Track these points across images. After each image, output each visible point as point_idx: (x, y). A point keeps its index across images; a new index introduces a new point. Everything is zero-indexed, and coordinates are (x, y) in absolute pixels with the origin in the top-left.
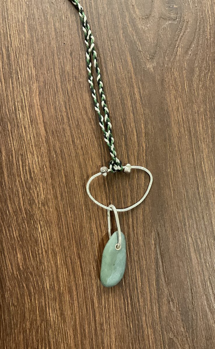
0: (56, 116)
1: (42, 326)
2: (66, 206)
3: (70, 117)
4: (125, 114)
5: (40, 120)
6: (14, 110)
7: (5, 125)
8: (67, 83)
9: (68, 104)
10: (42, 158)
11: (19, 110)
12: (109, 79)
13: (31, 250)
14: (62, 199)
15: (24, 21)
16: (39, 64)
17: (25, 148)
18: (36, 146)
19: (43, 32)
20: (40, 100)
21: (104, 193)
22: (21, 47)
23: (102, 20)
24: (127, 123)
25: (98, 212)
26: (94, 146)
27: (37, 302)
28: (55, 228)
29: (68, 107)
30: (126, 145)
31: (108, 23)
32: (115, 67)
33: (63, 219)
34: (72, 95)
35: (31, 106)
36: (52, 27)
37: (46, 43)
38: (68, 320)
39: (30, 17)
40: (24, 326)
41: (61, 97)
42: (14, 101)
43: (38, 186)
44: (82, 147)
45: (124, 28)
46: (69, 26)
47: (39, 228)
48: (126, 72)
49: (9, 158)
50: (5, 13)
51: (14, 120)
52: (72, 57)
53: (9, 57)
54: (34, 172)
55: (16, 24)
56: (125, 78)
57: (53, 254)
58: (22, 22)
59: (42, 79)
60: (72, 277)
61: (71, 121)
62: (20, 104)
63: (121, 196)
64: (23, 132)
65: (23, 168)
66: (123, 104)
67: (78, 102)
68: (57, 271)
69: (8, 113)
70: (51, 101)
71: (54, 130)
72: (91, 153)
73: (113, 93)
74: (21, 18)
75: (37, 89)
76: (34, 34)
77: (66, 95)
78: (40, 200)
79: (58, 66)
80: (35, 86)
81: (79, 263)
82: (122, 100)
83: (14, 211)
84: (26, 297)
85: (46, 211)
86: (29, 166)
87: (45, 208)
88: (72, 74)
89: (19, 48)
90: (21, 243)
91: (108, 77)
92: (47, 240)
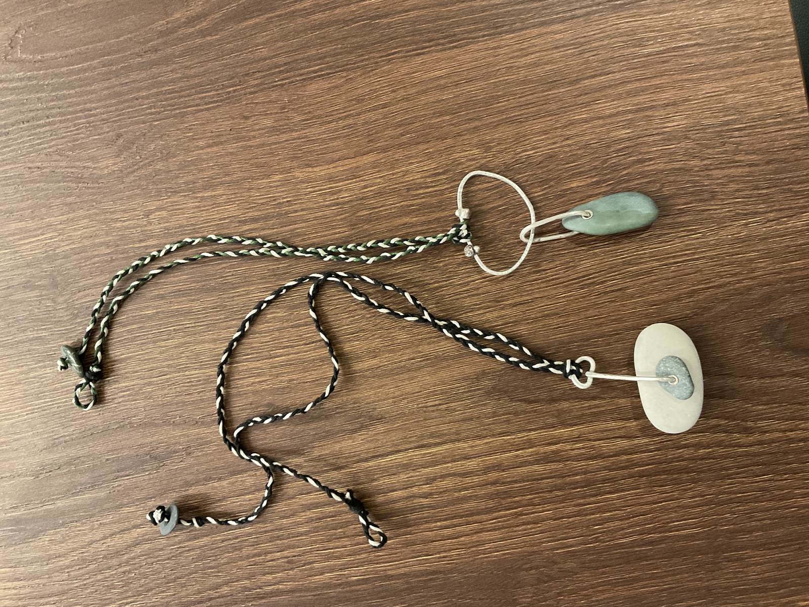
0: (344, 137)
1: (697, 138)
2: (490, 111)
3: (345, 114)
4: (337, 22)
5: (352, 163)
6: (337, 207)
7: (362, 220)
8: (292, 121)
9: (325, 119)
10: (411, 157)
11: (338, 199)
12: (281, 53)
13: (564, 164)
14: (479, 119)
15: (197, 198)
16: (264, 170)
17: (397, 186)
18: (394, 168)
19: (214, 165)
20: (321, 165)
21: (467, 48)
22: (238, 200)
23: (193, 71)
24: (350, 18)
25: (499, 55)
26: (389, 71)
27: (655, 149)
28: (527, 127)
29: (330, 119)
30: (386, 16)
31: (196, 61)
32: (264, 44)
33: (513, 115)
34: (310, 112)
35: (331, 179)
36: (205, 151)
37: (230, 161)
38: (684, 94)
39: (191, 189)
40: (697, 169)
41: (315, 131)
42: (323, 206)
43: (457, 161)
44: (393, 91)
45: (203, 33)
46: (203, 124)
47: (528, 153)
48: (271, 26)
49: (414, 211)
50: (186, 230)
51: (353, 206)
52: (251, 116)
53: (255, 220)
54: (435, 169)
55: (203, 210)
56: (281, 27)
57: (570, 127)
58: (199, 202)
59: (288, 164)
60: (610, 91)
61: (352, 112)
62: (329, 198)
63: (472, 18)
64: (371, 190)
65: (428, 187)
66: (321, 26)
67: (320, 102)
68: (599, 118)
69: (342, 216)
70: (321, 147)
71: (367, 140)
72: (403, 75)
73: (305, 44)
74: (193, 203)
75: (304, 170)
76: (218, 180)
77: (310, 123)
78: (481, 155)
79: (266, 139)
80: (299, 174)
81: (586, 81)
82: (313, 28)
83: (500, 198)
84: (646, 168)
85: (498, 144)
86: (426, 177)
87: (495, 146)
88: (277, 115)
89: (241, 203)
90: (552, 183)
91: (279, 54)
92: (548, 138)
